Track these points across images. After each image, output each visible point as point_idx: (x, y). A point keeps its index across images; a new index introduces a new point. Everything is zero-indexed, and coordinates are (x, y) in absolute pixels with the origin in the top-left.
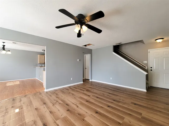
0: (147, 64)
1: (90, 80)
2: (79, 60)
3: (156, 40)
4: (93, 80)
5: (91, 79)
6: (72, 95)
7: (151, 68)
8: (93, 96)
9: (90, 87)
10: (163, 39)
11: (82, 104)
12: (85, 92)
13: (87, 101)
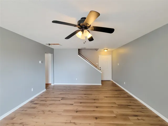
0: (98, 65)
1: (52, 85)
2: (41, 62)
3: (104, 50)
4: (55, 84)
5: (54, 83)
6: (50, 113)
7: (100, 68)
8: (75, 102)
9: (61, 94)
10: (107, 50)
11: (74, 117)
12: (63, 102)
13: (77, 112)
